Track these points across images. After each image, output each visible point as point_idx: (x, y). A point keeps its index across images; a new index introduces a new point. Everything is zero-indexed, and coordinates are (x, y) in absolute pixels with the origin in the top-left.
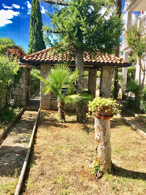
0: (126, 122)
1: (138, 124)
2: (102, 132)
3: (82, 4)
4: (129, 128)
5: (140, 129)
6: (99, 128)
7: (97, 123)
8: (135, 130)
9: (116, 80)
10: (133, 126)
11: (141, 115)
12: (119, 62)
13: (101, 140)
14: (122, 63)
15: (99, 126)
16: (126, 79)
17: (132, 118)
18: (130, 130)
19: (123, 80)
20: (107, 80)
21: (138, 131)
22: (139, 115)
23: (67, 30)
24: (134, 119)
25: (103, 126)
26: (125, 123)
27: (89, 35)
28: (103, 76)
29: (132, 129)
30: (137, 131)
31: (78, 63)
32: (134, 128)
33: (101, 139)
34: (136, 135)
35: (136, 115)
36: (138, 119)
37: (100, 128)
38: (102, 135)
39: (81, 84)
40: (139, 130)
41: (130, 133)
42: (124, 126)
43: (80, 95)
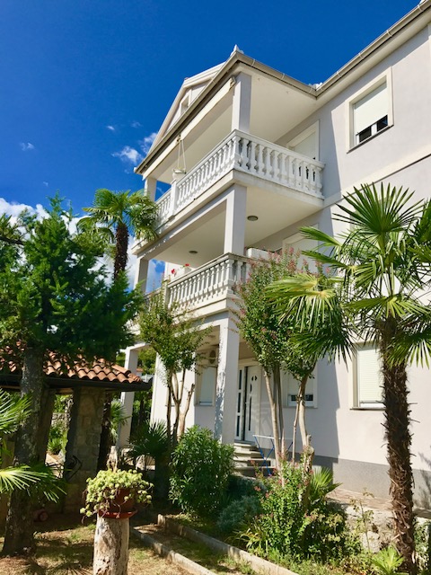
0: (140, 538)
1: (168, 542)
2: (113, 550)
3: (60, 253)
4: (147, 553)
5: (175, 551)
6: (107, 542)
7: (104, 530)
8: (163, 555)
9: (106, 423)
10: (158, 546)
11: (171, 516)
12: (122, 378)
13: (110, 572)
14: (131, 380)
15: (108, 537)
16: (129, 420)
17: (151, 526)
18: (151, 558)
19: (121, 422)
20: (89, 423)
21: (171, 556)
22: (168, 516)
23: (20, 304)
24: (155, 529)
25: (116, 536)
26: (136, 543)
27: (69, 320)
28: (81, 412)
29: (155, 554)
30: (168, 558)
31: (30, 379)
32: (160, 552)
33: (111, 568)
34: (166, 569)
35: (160, 517)
36: (166, 528)
37: (110, 541)
38: (112, 559)
39: (30, 435)
40: (173, 555)
41: (152, 566)
42: (135, 550)
43: (27, 470)
